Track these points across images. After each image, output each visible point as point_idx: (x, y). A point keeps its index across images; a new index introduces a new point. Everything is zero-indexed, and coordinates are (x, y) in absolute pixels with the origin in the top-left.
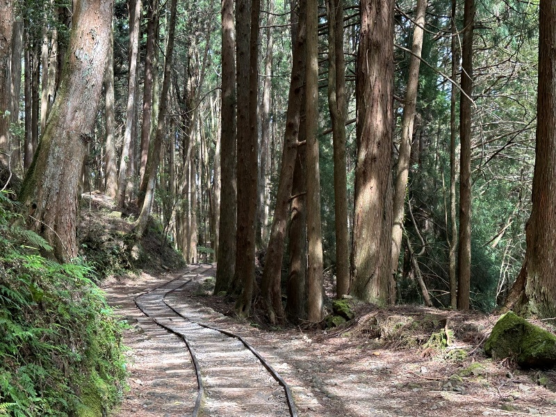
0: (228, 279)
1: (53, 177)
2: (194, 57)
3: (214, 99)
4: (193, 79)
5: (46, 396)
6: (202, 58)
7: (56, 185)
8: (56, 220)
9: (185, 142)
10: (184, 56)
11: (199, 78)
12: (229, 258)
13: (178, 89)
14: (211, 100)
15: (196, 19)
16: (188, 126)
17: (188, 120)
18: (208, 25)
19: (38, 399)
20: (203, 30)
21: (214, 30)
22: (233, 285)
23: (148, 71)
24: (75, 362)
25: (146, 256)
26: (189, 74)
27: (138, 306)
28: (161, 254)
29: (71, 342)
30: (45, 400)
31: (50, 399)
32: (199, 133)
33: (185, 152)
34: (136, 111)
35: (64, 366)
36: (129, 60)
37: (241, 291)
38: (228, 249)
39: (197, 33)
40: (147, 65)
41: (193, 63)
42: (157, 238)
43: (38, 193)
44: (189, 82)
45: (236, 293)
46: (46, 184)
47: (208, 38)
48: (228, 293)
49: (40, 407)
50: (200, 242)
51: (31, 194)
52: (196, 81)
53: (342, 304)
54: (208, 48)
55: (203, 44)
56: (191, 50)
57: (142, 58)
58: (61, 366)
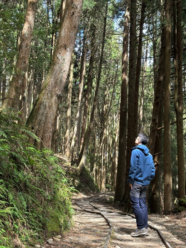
0: (121, 196)
1: (42, 115)
2: (107, 95)
3: (116, 115)
4: (106, 105)
5: (32, 212)
6: (111, 97)
7: (44, 119)
8: (42, 136)
9: (102, 134)
10: (103, 95)
11: (109, 105)
12: (121, 185)
13: (99, 110)
14: (114, 116)
15: (109, 79)
16: (103, 127)
17: (103, 124)
18: (115, 81)
19: (27, 213)
20: (112, 83)
21: (117, 83)
22: (124, 198)
23: (87, 102)
24: (47, 200)
25: (81, 185)
26: (105, 103)
27: (77, 204)
28: (88, 185)
29: (46, 189)
30: (31, 214)
31: (34, 214)
32: (108, 131)
33: (101, 140)
34: (80, 118)
35: (42, 199)
36: (78, 97)
37: (127, 201)
38: (121, 181)
39: (109, 85)
40: (86, 99)
41: (107, 98)
42: (86, 177)
43: (35, 122)
44: (104, 107)
45: (125, 202)
46: (39, 118)
47: (114, 87)
48: (121, 202)
49: (28, 217)
50: (107, 182)
51: (32, 122)
52: (108, 106)
53: (184, 200)
54: (114, 91)
55: (112, 90)
56: (106, 93)
57: (84, 96)
58: (41, 200)
